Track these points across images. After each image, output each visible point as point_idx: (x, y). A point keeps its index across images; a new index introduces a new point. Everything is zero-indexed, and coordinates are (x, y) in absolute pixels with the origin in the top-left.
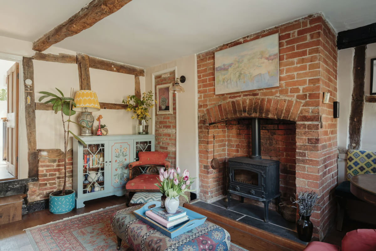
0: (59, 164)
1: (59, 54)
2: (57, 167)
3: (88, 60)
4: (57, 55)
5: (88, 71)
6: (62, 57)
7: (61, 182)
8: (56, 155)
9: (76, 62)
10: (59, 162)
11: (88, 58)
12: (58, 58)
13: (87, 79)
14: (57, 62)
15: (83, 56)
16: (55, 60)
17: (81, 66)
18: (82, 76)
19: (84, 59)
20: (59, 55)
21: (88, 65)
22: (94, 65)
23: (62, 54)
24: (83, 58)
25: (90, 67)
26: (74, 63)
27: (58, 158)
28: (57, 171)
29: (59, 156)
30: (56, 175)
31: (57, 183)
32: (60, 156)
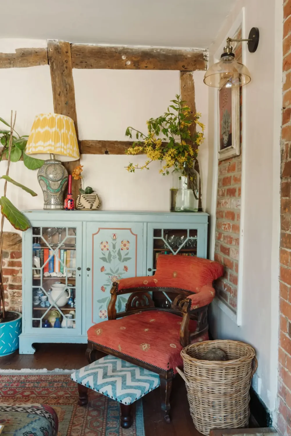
0: (12, 262)
1: (16, 50)
2: (9, 266)
3: (69, 52)
4: (13, 54)
5: (70, 75)
6: (22, 57)
7: (15, 294)
8: (8, 243)
9: (47, 61)
10: (12, 257)
11: (69, 48)
12: (14, 58)
13: (65, 92)
14: (13, 67)
15: (58, 46)
16: (10, 63)
17: (55, 67)
18: (57, 88)
19: (58, 52)
20: (15, 52)
21: (70, 63)
22: (82, 62)
23: (21, 49)
24: (57, 49)
25: (73, 68)
26: (43, 65)
27: (11, 251)
28: (10, 274)
29: (12, 245)
30: (8, 281)
31: (9, 296)
32: (13, 247)
